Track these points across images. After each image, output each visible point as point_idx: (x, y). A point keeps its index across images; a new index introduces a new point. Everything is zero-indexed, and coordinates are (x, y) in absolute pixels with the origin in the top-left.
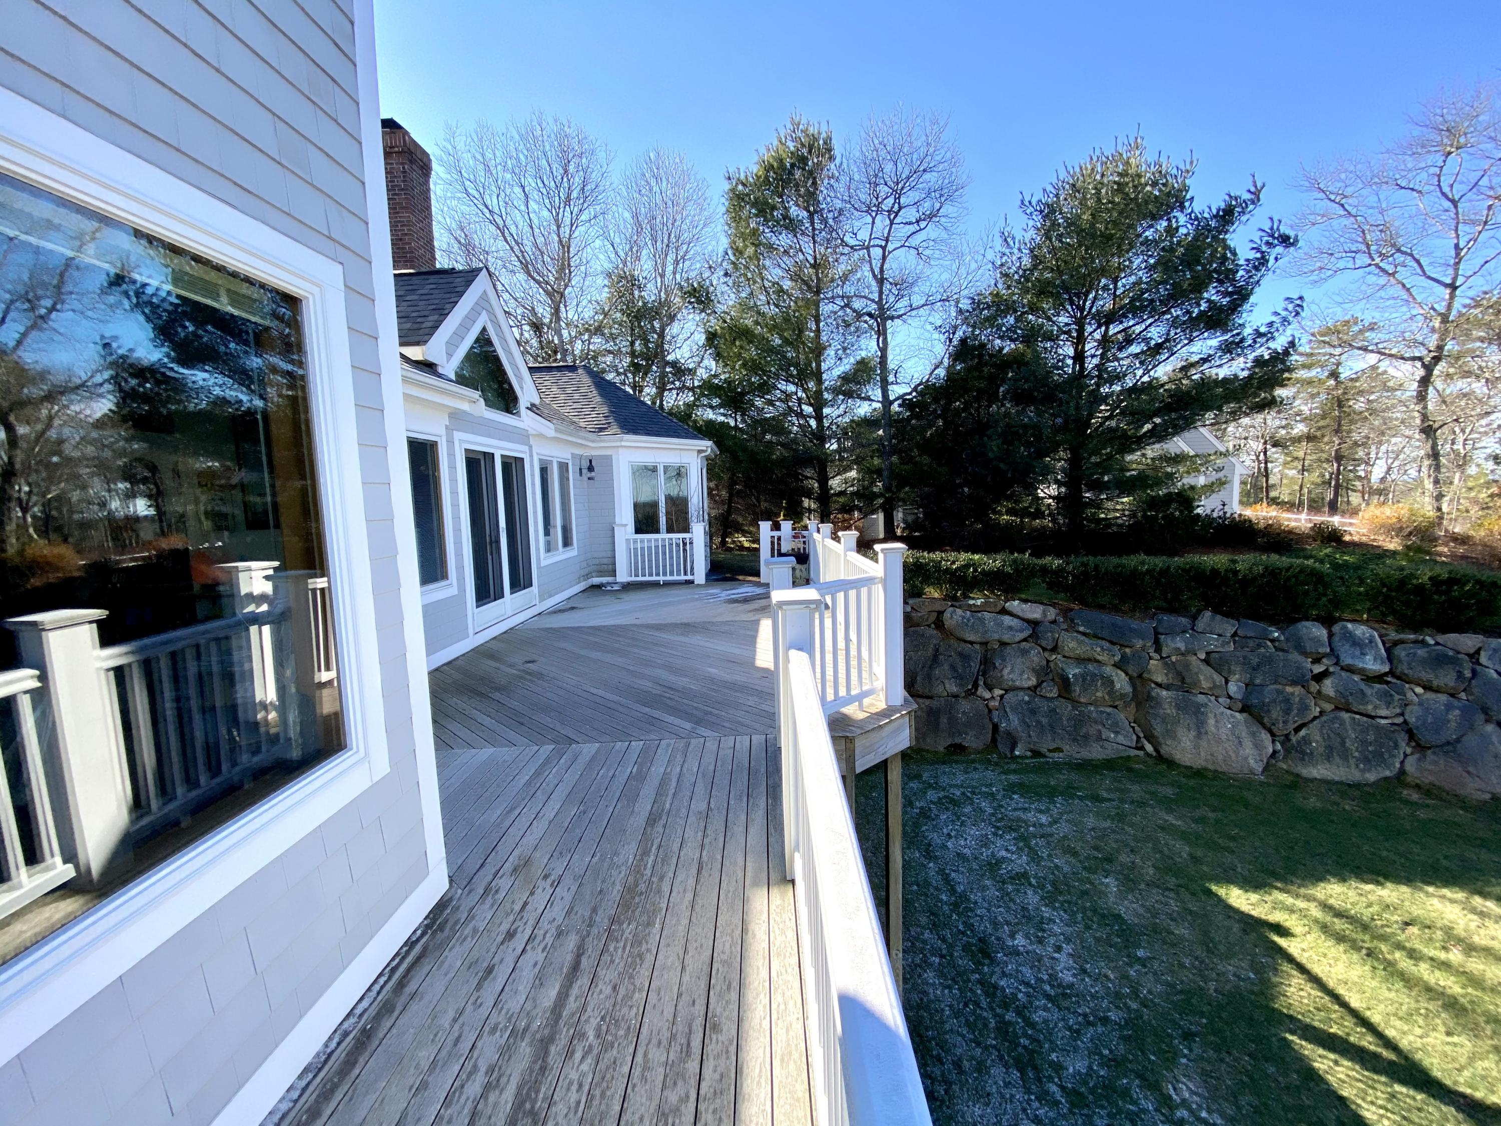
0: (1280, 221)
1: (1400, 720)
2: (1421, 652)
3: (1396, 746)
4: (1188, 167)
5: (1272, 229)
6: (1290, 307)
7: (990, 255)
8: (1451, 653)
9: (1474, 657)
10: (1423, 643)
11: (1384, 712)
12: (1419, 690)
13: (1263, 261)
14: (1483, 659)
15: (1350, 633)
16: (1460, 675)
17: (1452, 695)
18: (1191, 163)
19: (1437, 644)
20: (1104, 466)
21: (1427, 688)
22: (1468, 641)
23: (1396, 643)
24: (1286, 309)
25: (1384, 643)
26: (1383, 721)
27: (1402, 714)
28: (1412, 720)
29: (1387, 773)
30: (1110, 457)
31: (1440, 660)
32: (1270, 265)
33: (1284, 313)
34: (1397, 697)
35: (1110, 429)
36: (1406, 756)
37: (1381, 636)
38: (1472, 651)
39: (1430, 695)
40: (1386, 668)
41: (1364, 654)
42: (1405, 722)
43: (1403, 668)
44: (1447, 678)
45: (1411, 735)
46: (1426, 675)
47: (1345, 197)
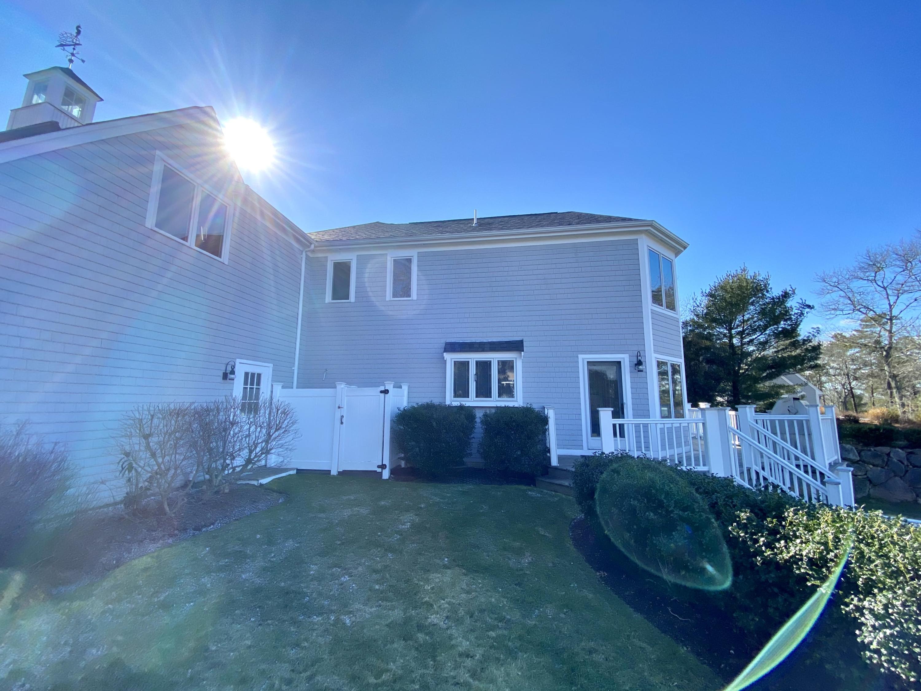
0: (805, 300)
1: (866, 476)
2: (869, 453)
3: (866, 486)
4: (767, 278)
5: (803, 302)
6: (815, 331)
7: (689, 306)
8: (879, 453)
9: (888, 455)
10: (870, 450)
11: (860, 474)
12: (871, 466)
13: (802, 314)
14: (891, 455)
15: (844, 447)
16: (883, 461)
17: (882, 467)
18: (768, 276)
19: (875, 450)
20: (749, 389)
21: (874, 465)
22: (886, 449)
23: (862, 450)
24: (813, 332)
25: (857, 451)
26: (860, 477)
27: (866, 474)
28: (870, 476)
29: (864, 495)
30: (750, 385)
31: (876, 455)
32: (805, 315)
33: (813, 333)
34: (863, 468)
35: (748, 374)
36: (870, 489)
37: (856, 449)
38: (887, 453)
39: (875, 468)
40: (858, 458)
41: (849, 454)
42: (868, 477)
43: (864, 458)
44: (878, 462)
45: (870, 481)
46: (872, 461)
47: (839, 284)
